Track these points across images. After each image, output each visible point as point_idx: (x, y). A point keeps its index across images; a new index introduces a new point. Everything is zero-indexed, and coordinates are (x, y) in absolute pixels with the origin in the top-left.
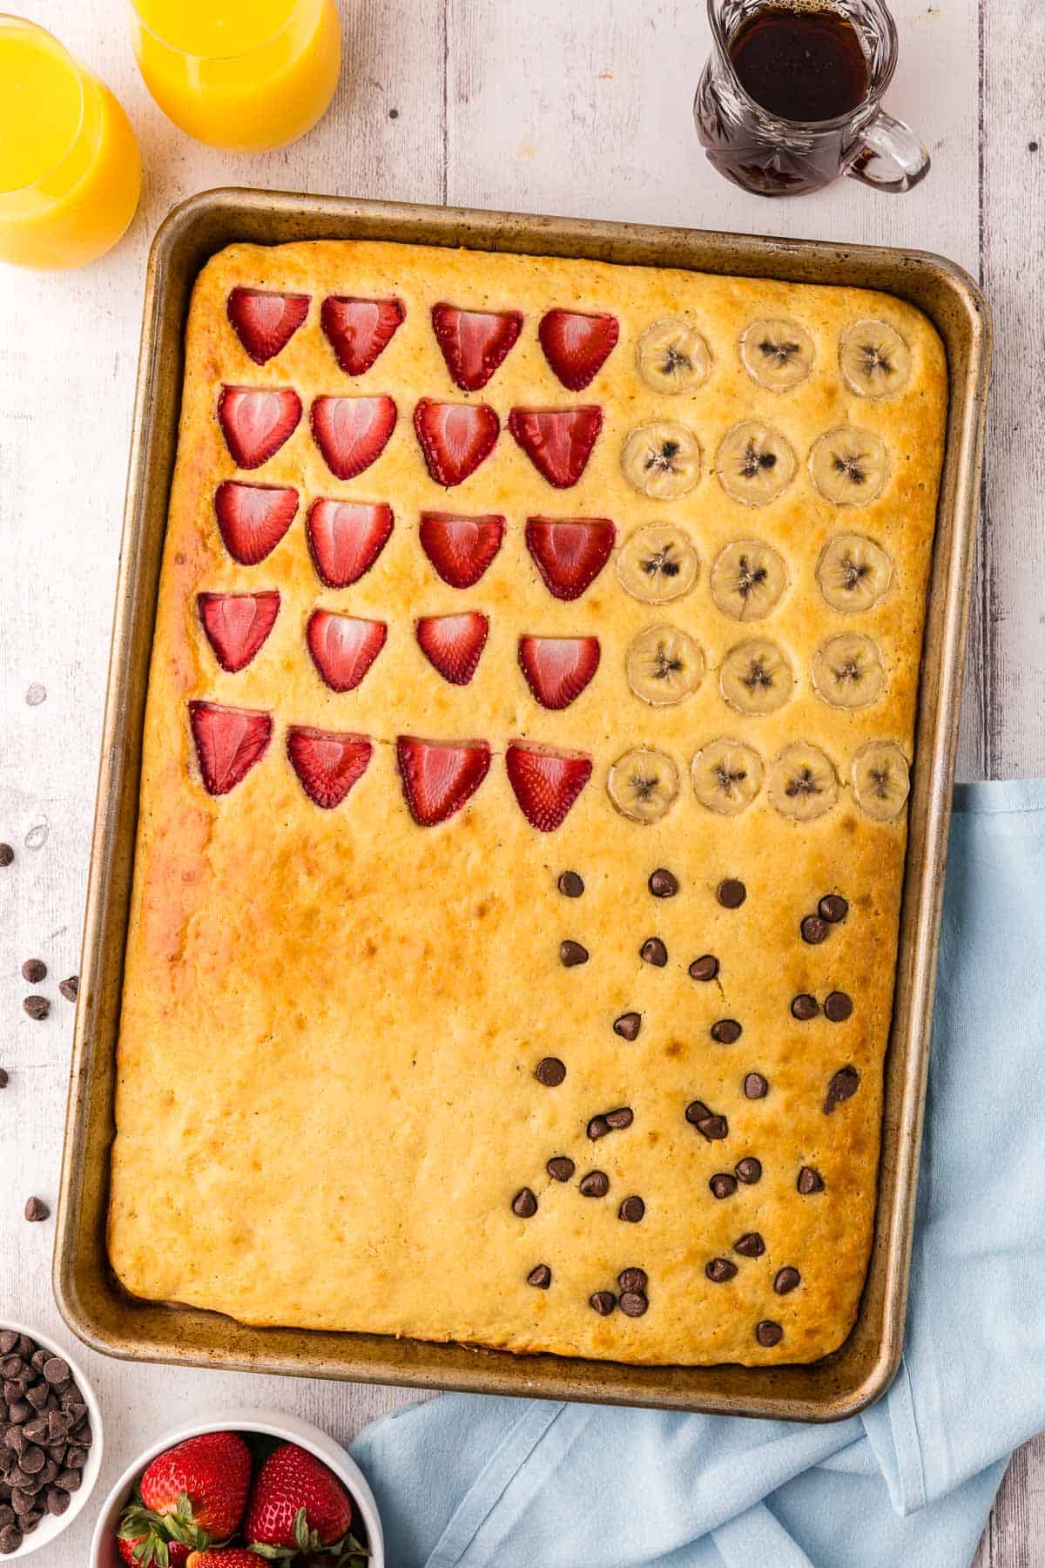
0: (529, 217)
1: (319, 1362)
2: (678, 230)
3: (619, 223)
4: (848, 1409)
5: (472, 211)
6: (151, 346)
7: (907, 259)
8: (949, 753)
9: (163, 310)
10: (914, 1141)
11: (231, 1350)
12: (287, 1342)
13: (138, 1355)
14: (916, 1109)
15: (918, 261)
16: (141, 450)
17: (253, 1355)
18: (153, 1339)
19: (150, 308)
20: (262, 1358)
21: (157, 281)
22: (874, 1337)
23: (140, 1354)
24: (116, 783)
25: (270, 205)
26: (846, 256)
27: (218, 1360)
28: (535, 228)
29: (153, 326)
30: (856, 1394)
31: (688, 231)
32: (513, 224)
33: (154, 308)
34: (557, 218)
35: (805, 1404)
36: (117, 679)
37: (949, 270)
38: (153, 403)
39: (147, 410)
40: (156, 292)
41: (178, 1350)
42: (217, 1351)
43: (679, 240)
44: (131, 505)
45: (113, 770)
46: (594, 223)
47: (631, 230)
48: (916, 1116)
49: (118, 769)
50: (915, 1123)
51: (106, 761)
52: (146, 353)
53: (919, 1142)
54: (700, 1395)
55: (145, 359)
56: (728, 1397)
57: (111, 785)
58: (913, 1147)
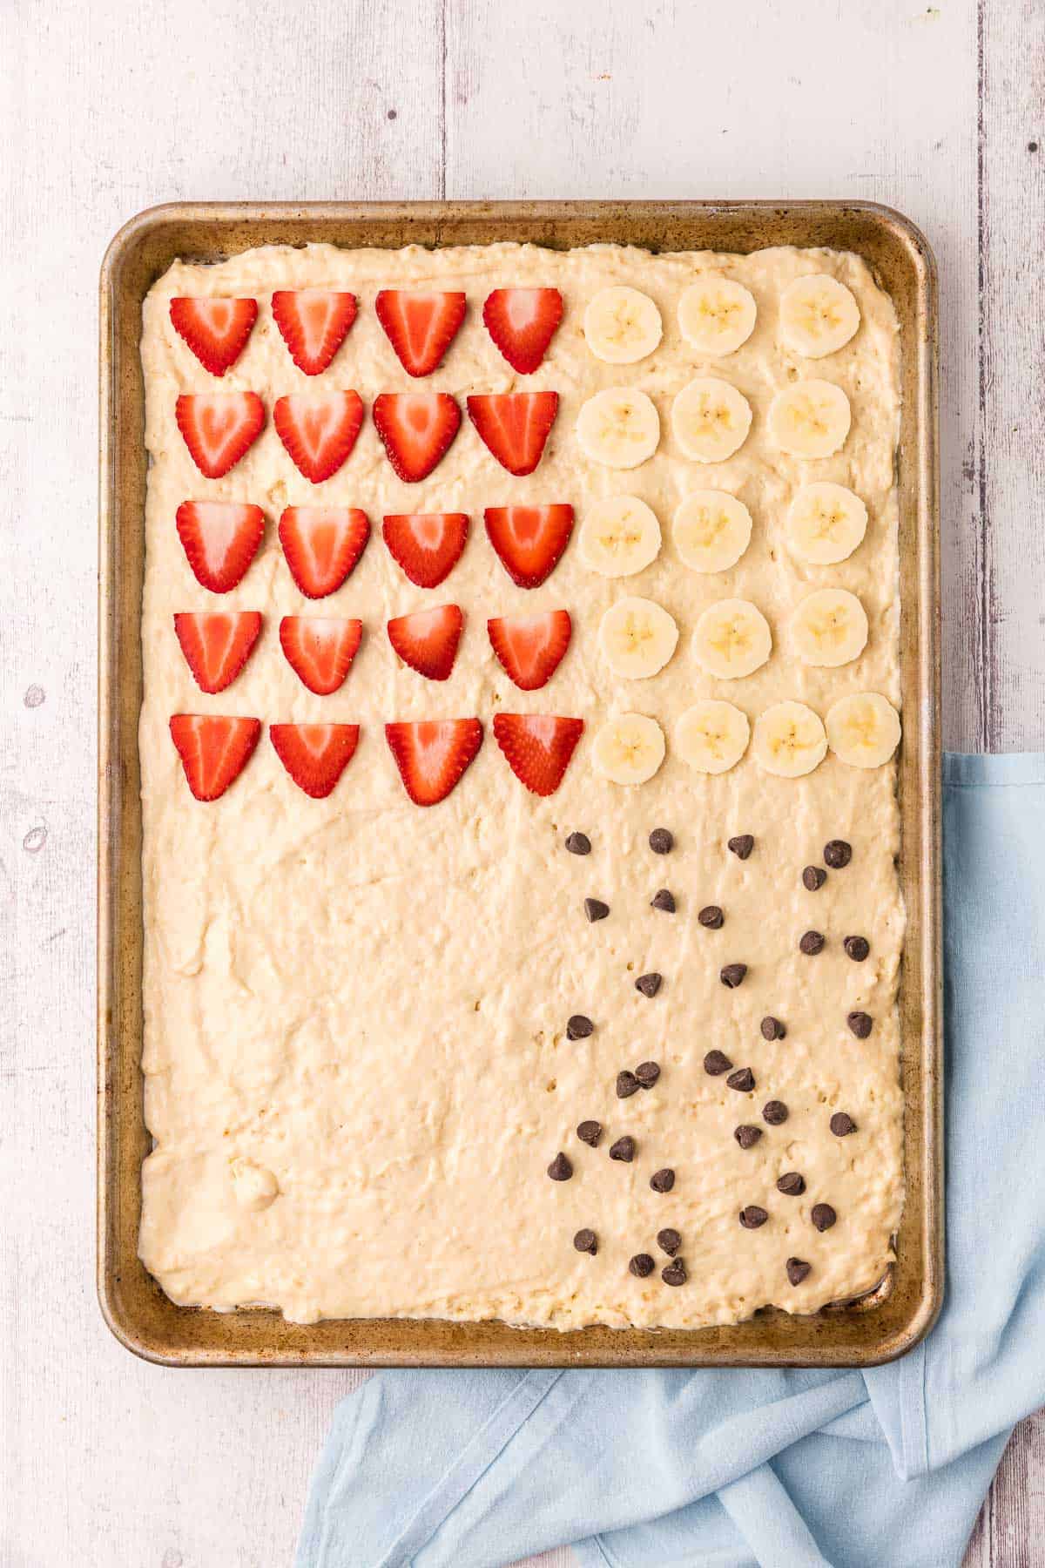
0: (469, 204)
1: (367, 1352)
2: (618, 203)
3: (559, 202)
4: (896, 1350)
5: (413, 203)
6: (110, 365)
7: (845, 210)
8: (934, 691)
9: (118, 330)
10: (936, 1079)
11: (281, 1348)
12: (335, 1335)
13: (188, 1362)
14: (935, 1046)
15: (857, 211)
16: (109, 468)
17: (302, 1351)
18: (202, 1345)
19: (105, 329)
20: (312, 1353)
21: (109, 300)
22: (915, 1277)
23: (191, 1360)
24: (115, 800)
25: (213, 216)
26: (786, 213)
27: (268, 1360)
28: (477, 214)
29: (109, 346)
30: (902, 1335)
31: (627, 204)
32: (455, 212)
33: (109, 328)
34: (497, 202)
35: (854, 1349)
36: (107, 697)
37: (888, 217)
38: (118, 421)
39: (112, 429)
40: (110, 312)
41: (228, 1353)
42: (266, 1351)
43: (620, 212)
44: (105, 524)
45: (111, 787)
46: (534, 203)
47: (571, 207)
48: (936, 1054)
49: (116, 785)
50: (935, 1061)
51: (104, 778)
52: (105, 372)
53: (941, 1078)
54: (748, 1351)
55: (105, 380)
56: (776, 1349)
57: (110, 802)
58: (935, 1085)
